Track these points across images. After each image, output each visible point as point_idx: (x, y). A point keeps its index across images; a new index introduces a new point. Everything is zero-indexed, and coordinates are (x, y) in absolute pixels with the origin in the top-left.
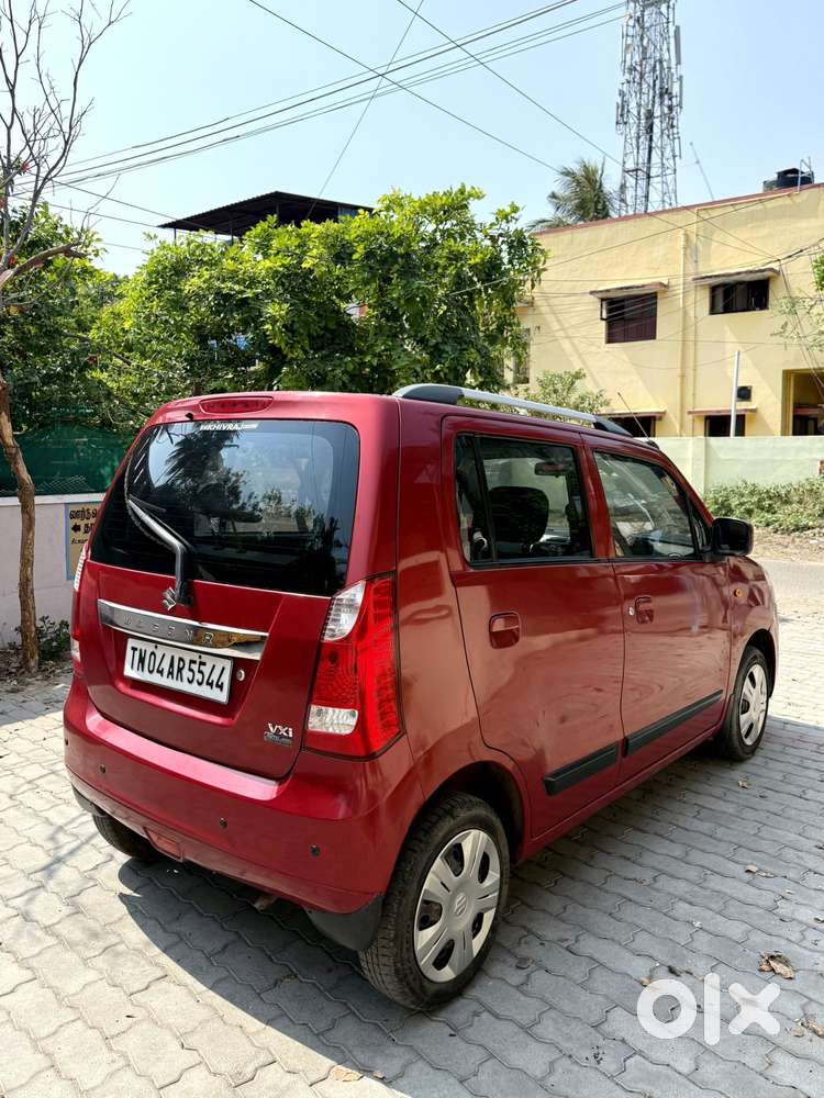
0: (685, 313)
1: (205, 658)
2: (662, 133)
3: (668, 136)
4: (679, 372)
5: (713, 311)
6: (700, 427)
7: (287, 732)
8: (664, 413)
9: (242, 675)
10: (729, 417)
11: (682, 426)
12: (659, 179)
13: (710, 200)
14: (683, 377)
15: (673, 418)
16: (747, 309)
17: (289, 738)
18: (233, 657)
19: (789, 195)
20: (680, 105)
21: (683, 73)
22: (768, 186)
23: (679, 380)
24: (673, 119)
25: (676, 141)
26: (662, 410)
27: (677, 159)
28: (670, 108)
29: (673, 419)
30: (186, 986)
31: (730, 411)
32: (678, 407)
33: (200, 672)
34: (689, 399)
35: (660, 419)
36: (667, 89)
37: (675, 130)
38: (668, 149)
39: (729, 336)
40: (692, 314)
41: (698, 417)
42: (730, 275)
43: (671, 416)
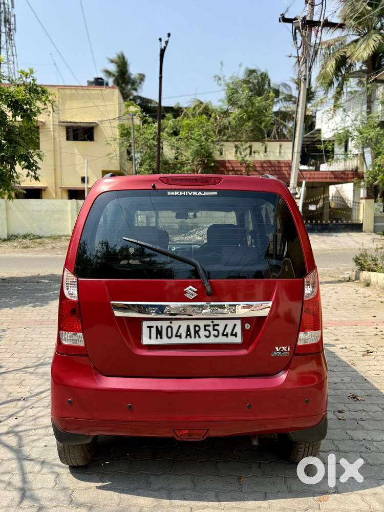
0: (54, 138)
1: (216, 322)
2: (7, 42)
3: (9, 44)
4: (53, 167)
5: (68, 139)
6: (66, 195)
7: (287, 349)
8: (46, 187)
9: (248, 326)
10: (84, 191)
11: (56, 195)
12: (6, 65)
13: (63, 84)
14: (55, 170)
15: (51, 190)
16: (84, 140)
17: (288, 351)
18: (240, 318)
19: (101, 90)
20: (15, 29)
21: (15, 13)
22: (90, 83)
23: (53, 171)
24: (11, 35)
25: (14, 47)
26: (46, 186)
27: (15, 57)
28: (10, 30)
29: (52, 192)
30: (207, 507)
31: (85, 188)
32: (54, 185)
33: (214, 330)
34: (59, 181)
35: (45, 190)
36: (8, 19)
37: (13, 42)
38: (10, 51)
39: (76, 151)
40: (58, 139)
41: (64, 190)
42: (76, 123)
43: (51, 189)
